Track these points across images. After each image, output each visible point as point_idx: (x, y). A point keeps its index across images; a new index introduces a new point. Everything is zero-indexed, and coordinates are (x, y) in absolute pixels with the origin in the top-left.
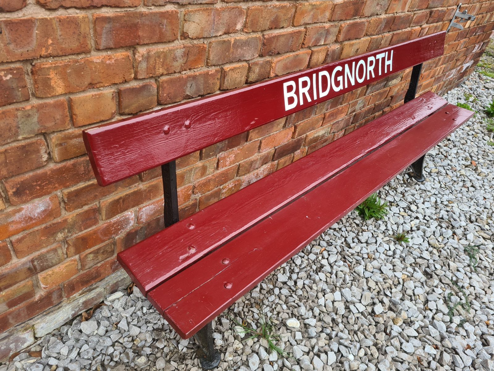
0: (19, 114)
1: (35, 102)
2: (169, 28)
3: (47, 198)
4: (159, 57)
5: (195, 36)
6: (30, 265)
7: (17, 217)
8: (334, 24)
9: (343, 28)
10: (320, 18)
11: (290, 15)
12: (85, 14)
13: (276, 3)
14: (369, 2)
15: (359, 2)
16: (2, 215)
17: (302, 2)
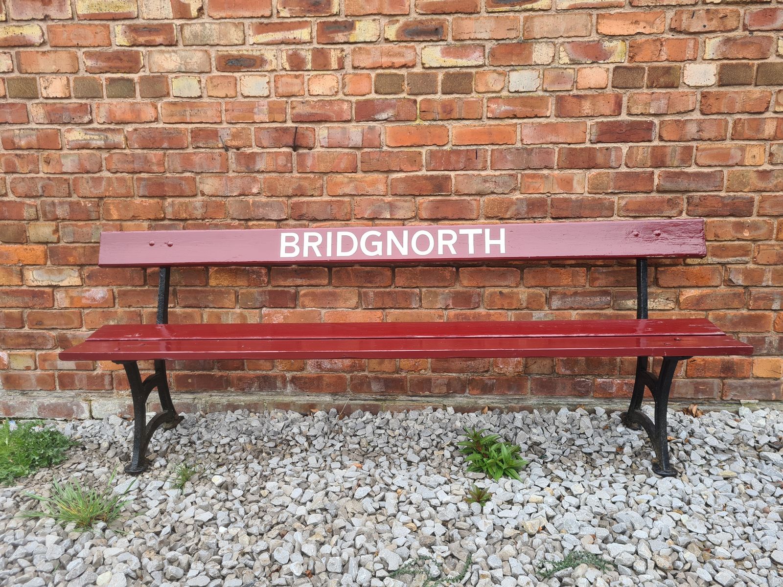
0: (93, 226)
1: (104, 222)
2: (187, 187)
3: (105, 289)
4: (182, 205)
5: (210, 194)
7: (87, 294)
8: (403, 198)
9: (422, 203)
10: (371, 190)
11: (318, 185)
12: (131, 175)
13: (296, 174)
14: (460, 178)
15: (437, 177)
16: (80, 289)
17: (334, 175)
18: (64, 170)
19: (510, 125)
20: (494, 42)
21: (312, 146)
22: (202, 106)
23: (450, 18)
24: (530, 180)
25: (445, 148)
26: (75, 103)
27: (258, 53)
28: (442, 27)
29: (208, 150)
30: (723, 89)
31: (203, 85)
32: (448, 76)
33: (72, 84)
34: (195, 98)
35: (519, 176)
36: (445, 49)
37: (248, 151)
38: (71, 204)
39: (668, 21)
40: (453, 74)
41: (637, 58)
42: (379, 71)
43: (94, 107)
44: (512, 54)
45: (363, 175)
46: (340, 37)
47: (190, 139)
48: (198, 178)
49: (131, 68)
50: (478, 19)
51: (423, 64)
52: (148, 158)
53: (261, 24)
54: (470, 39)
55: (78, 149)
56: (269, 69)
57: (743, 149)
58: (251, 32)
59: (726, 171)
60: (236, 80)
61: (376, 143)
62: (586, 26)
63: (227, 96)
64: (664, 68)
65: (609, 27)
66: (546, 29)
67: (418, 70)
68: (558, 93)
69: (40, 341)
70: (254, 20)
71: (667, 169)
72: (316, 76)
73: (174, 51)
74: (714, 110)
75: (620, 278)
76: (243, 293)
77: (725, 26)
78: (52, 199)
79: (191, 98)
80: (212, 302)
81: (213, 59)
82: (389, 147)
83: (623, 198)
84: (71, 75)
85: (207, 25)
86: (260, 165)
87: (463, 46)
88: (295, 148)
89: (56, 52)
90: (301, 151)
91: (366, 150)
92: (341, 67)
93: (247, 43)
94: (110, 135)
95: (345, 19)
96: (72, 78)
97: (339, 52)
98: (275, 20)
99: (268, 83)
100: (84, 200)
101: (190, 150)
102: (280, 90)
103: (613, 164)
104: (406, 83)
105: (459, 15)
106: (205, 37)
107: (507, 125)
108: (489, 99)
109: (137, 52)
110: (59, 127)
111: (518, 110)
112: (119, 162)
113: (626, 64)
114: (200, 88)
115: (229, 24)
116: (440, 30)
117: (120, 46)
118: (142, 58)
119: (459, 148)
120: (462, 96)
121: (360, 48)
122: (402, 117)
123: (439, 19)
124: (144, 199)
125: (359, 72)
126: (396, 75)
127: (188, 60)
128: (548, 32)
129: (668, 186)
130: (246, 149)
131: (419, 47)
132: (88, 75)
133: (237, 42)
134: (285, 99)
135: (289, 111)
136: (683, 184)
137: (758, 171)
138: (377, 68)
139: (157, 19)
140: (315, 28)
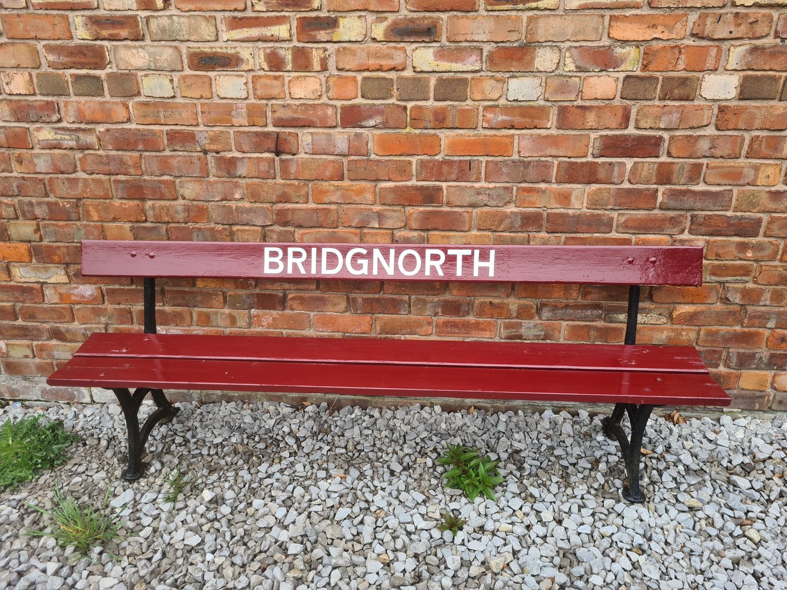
0: (74, 227)
1: (85, 222)
2: (166, 190)
3: (94, 287)
4: (163, 209)
5: (191, 198)
6: (83, 331)
7: (75, 291)
8: (391, 208)
9: (411, 214)
10: (357, 199)
11: (303, 193)
12: (107, 177)
13: (279, 180)
14: (452, 190)
15: (428, 188)
16: (68, 286)
17: (319, 182)
18: (38, 170)
19: (507, 136)
20: (493, 44)
21: (295, 152)
22: (176, 108)
23: (444, 16)
24: (526, 194)
25: (437, 158)
26: (41, 101)
27: (233, 51)
28: (436, 26)
29: (185, 153)
30: (743, 103)
31: (175, 84)
32: (440, 81)
33: (35, 80)
34: (169, 98)
35: (515, 189)
36: (439, 51)
37: (229, 155)
38: (49, 204)
39: (690, 25)
40: (447, 79)
41: (651, 67)
42: (366, 74)
43: (62, 105)
44: (512, 59)
45: (350, 183)
46: (322, 35)
47: (166, 141)
48: (178, 181)
49: (96, 64)
50: (476, 18)
51: (414, 67)
52: (124, 160)
53: (235, 18)
54: (466, 41)
55: (50, 149)
56: (246, 69)
57: (756, 168)
58: (224, 28)
59: (735, 190)
60: (211, 80)
61: (364, 151)
62: (597, 29)
63: (202, 97)
64: (680, 78)
65: (623, 31)
66: (551, 31)
67: (408, 73)
68: (560, 104)
69: (35, 333)
70: (227, 14)
71: (673, 187)
72: (298, 78)
73: (141, 47)
74: (731, 126)
75: (614, 293)
76: (230, 295)
77: (754, 33)
78: (30, 198)
79: (164, 98)
80: (201, 302)
81: (184, 56)
82: (377, 155)
83: (623, 214)
84: (33, 70)
85: (175, 18)
86: (242, 170)
87: (459, 49)
88: (278, 153)
89: (13, 44)
90: (284, 157)
91: (353, 158)
92: (324, 68)
93: (220, 39)
94: (81, 135)
95: (327, 14)
96: (34, 73)
97: (321, 51)
98: (249, 14)
99: (246, 84)
100: (62, 201)
101: (167, 153)
102: (259, 92)
103: (615, 180)
104: (395, 87)
105: (455, 13)
106: (173, 32)
107: (503, 136)
108: (486, 108)
109: (102, 47)
110: (27, 126)
111: (517, 120)
112: (93, 163)
113: (638, 73)
114: (173, 88)
115: (199, 18)
116: (433, 30)
117: (82, 39)
118: (107, 53)
119: (451, 158)
120: (456, 103)
121: (344, 48)
122: (391, 124)
123: (432, 18)
124: (123, 201)
125: (344, 74)
126: (384, 78)
127: (157, 57)
128: (553, 35)
129: (672, 203)
130: (226, 153)
131: (409, 48)
132: (52, 70)
133: (209, 38)
134: (264, 102)
135: (269, 114)
136: (689, 202)
137: (770, 192)
138: (364, 70)
139: (119, 10)
140: (295, 24)
